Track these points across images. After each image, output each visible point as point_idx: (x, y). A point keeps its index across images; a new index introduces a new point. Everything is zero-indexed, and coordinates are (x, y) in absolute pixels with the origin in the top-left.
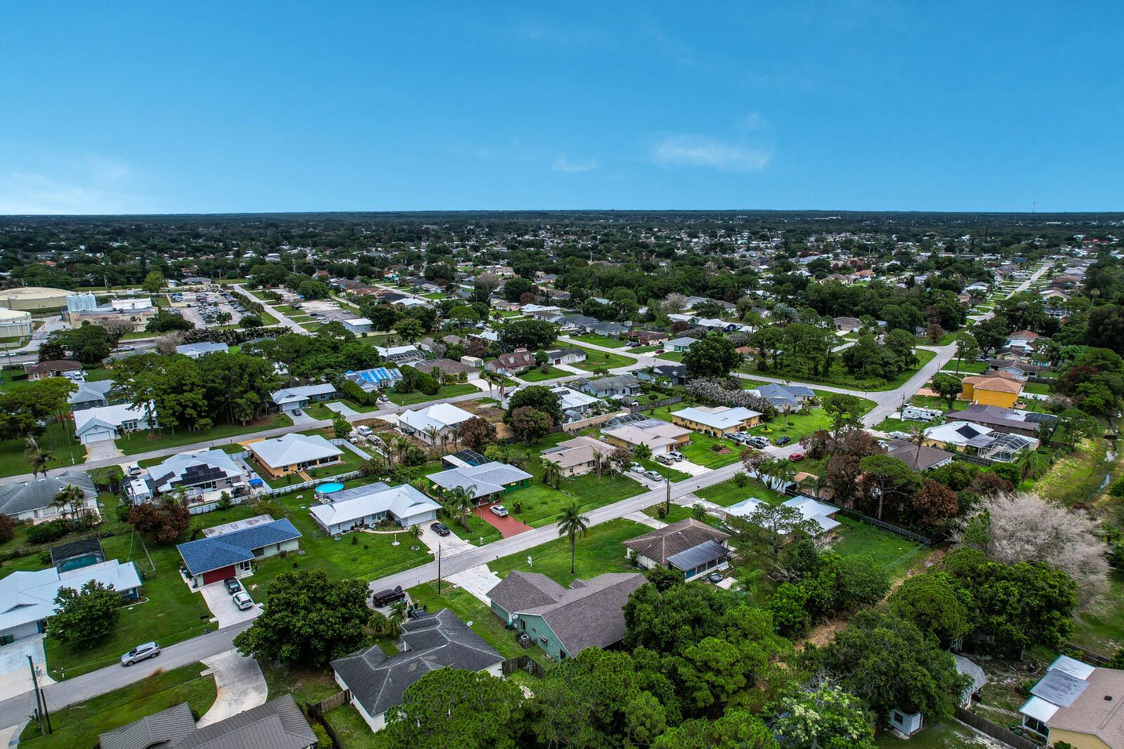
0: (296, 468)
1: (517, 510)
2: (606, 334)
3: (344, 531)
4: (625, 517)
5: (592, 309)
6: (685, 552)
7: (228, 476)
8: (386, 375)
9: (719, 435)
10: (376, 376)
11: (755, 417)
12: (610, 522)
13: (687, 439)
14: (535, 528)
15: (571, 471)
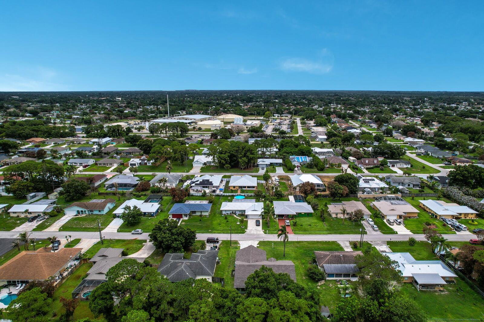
0: (238, 188)
1: (295, 224)
2: (437, 156)
3: (227, 214)
4: (338, 242)
5: (439, 143)
6: (337, 265)
7: (214, 185)
8: (306, 159)
9: (438, 218)
10: (302, 159)
11: (472, 214)
12: (329, 242)
13: (416, 215)
14: (295, 234)
15: (337, 215)
